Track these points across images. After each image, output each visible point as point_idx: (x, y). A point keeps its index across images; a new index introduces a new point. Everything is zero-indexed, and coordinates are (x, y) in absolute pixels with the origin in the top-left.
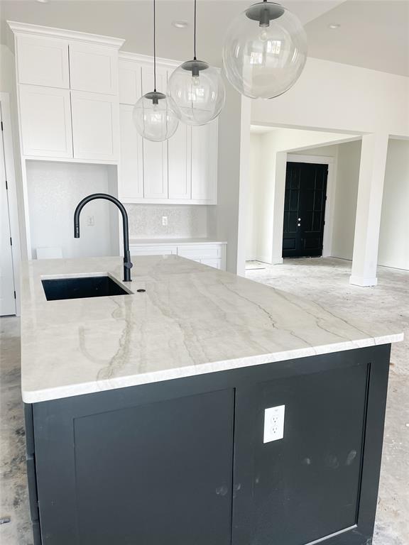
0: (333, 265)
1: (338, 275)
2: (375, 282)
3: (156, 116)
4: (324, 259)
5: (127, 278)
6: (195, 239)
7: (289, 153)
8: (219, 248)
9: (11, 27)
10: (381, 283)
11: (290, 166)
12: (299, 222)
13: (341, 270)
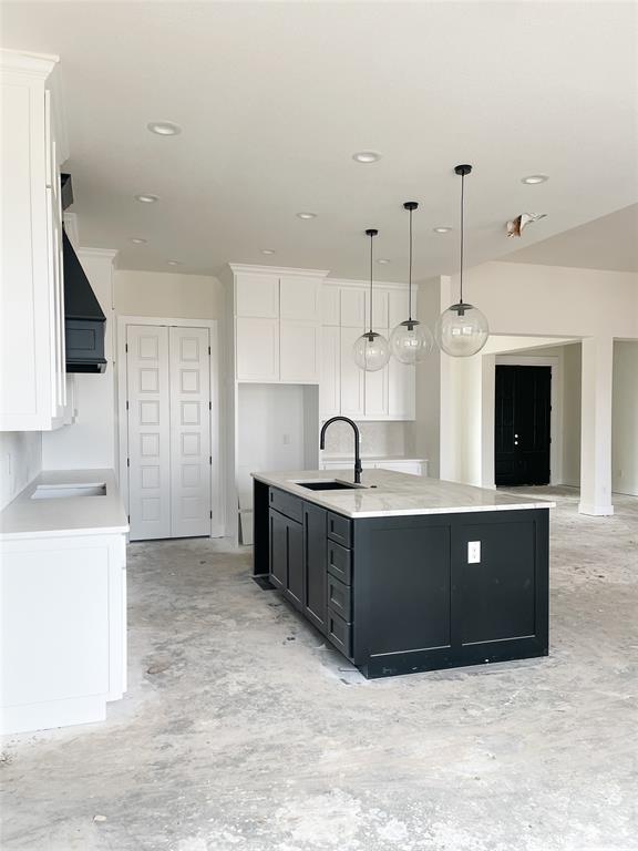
0: (563, 494)
1: (566, 504)
2: (610, 510)
3: (373, 351)
4: (552, 487)
5: (357, 480)
6: (391, 456)
7: (498, 355)
8: (420, 466)
9: (232, 268)
10: (620, 513)
11: (499, 369)
12: (516, 439)
13: (571, 499)
